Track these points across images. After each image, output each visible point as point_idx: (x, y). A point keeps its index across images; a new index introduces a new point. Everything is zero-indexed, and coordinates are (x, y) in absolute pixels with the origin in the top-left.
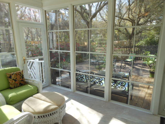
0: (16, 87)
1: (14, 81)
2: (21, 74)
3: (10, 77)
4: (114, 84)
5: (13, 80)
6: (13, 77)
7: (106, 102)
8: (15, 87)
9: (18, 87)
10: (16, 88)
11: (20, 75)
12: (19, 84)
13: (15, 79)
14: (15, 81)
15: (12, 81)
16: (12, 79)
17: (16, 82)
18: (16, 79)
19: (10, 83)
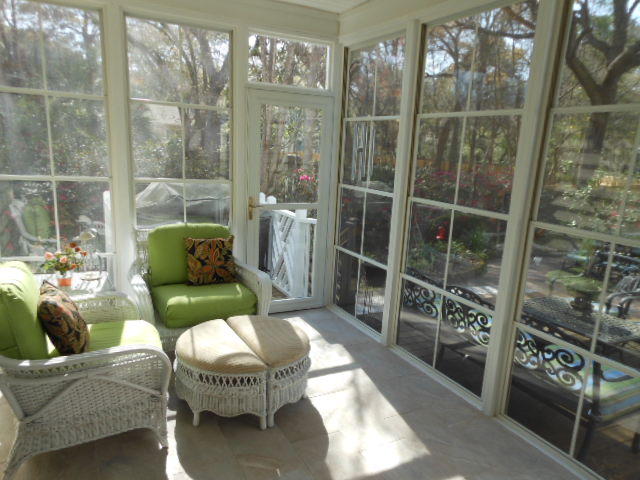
0: (203, 284)
1: (199, 264)
2: (224, 246)
3: (192, 251)
4: (536, 355)
5: (199, 259)
6: (199, 251)
7: (481, 414)
8: (201, 281)
9: (210, 284)
10: (203, 287)
11: (220, 250)
12: (210, 277)
13: (203, 258)
14: (203, 263)
15: (196, 264)
16: (197, 256)
17: (206, 269)
18: (207, 258)
19: (188, 267)
